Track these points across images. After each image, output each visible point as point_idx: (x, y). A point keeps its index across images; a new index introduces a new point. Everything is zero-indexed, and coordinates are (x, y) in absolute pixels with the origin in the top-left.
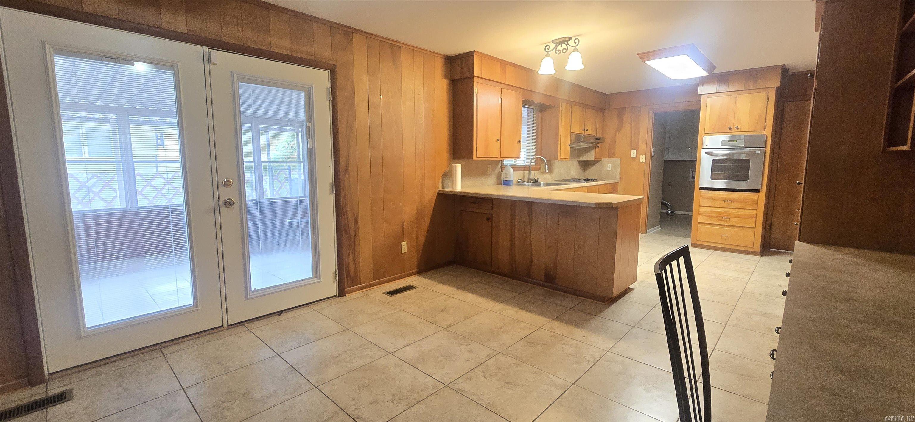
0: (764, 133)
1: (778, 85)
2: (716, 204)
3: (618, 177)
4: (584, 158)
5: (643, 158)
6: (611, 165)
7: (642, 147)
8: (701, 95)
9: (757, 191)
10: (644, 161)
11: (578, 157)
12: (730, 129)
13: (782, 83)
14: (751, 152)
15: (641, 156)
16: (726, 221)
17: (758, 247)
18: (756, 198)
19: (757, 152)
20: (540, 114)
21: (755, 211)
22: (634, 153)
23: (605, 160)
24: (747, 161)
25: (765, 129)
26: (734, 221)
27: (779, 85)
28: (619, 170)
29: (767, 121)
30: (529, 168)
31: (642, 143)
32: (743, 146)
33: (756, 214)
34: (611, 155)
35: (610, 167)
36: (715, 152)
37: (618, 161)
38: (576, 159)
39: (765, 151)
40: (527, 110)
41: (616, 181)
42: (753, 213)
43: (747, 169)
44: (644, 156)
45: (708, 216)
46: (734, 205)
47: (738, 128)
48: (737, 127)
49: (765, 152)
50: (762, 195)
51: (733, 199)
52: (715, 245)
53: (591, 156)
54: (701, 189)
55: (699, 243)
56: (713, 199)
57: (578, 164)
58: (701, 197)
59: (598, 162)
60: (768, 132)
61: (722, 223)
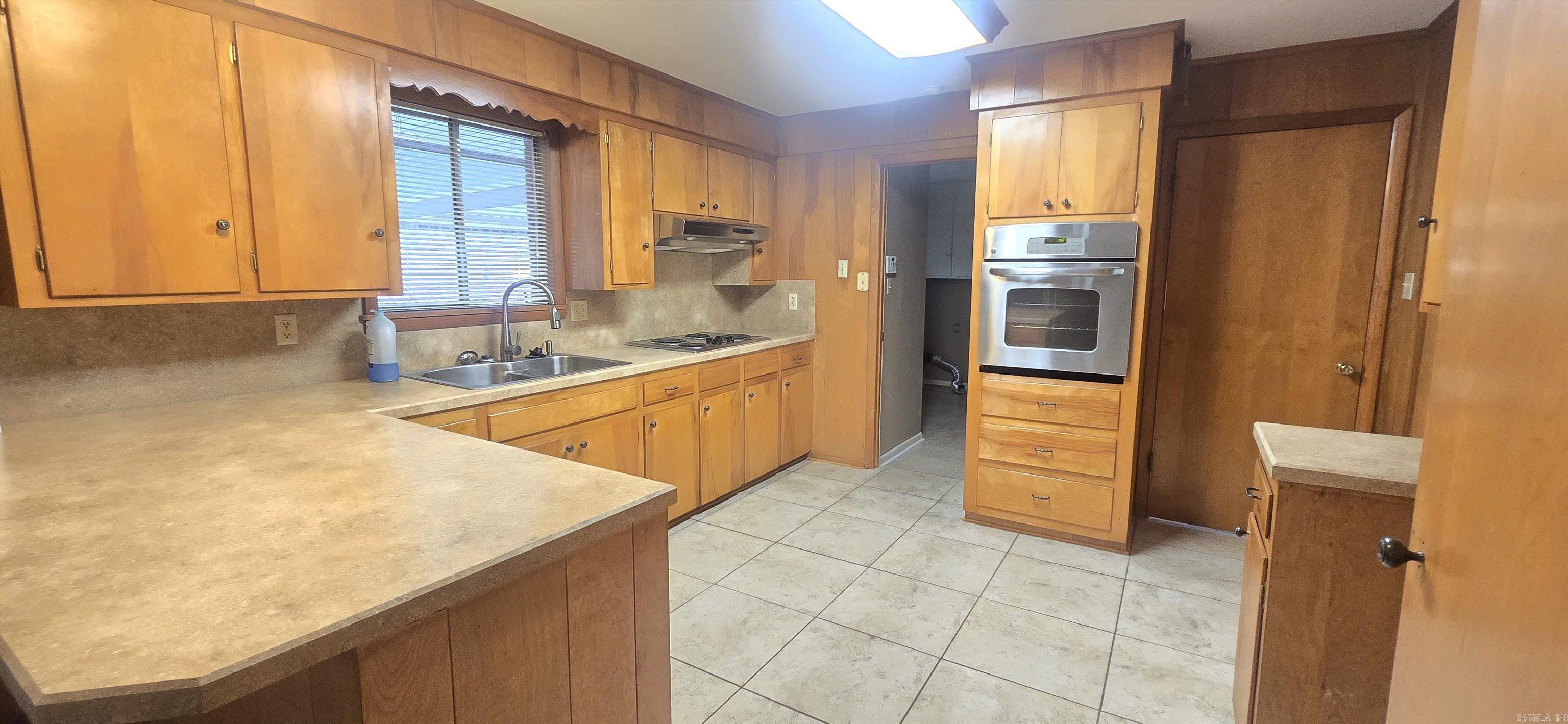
0: (1134, 218)
1: (1166, 79)
2: (1022, 410)
3: (812, 327)
4: (727, 280)
5: (863, 282)
6: (796, 296)
7: (862, 252)
8: (977, 112)
9: (1118, 380)
10: (866, 288)
11: (715, 275)
12: (1050, 206)
13: (1176, 76)
14: (1102, 271)
15: (860, 275)
16: (1044, 458)
17: (1121, 529)
18: (1116, 399)
19: (1116, 272)
20: (553, 155)
21: (1113, 435)
22: (843, 269)
23: (783, 284)
24: (1092, 297)
25: (1135, 207)
26: (1063, 459)
27: (1168, 81)
28: (813, 309)
29: (1141, 185)
30: (503, 313)
31: (861, 243)
32: (1081, 254)
33: (1117, 442)
34: (796, 272)
35: (793, 301)
36: (1017, 269)
37: (811, 287)
38: (709, 282)
39: (1136, 269)
40: (523, 143)
41: (804, 337)
42: (1107, 437)
43: (1092, 318)
44: (866, 275)
45: (1002, 444)
46: (1063, 415)
47: (1068, 205)
48: (1067, 200)
49: (1137, 271)
50: (1131, 390)
51: (1062, 398)
52: (1019, 520)
53: (741, 275)
54: (986, 369)
55: (982, 512)
56: (1013, 397)
57: (715, 293)
58: (983, 390)
59: (768, 288)
60: (1143, 217)
61: (1035, 463)
